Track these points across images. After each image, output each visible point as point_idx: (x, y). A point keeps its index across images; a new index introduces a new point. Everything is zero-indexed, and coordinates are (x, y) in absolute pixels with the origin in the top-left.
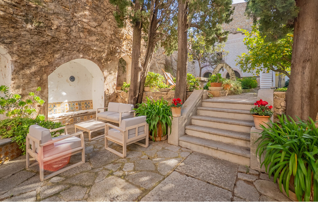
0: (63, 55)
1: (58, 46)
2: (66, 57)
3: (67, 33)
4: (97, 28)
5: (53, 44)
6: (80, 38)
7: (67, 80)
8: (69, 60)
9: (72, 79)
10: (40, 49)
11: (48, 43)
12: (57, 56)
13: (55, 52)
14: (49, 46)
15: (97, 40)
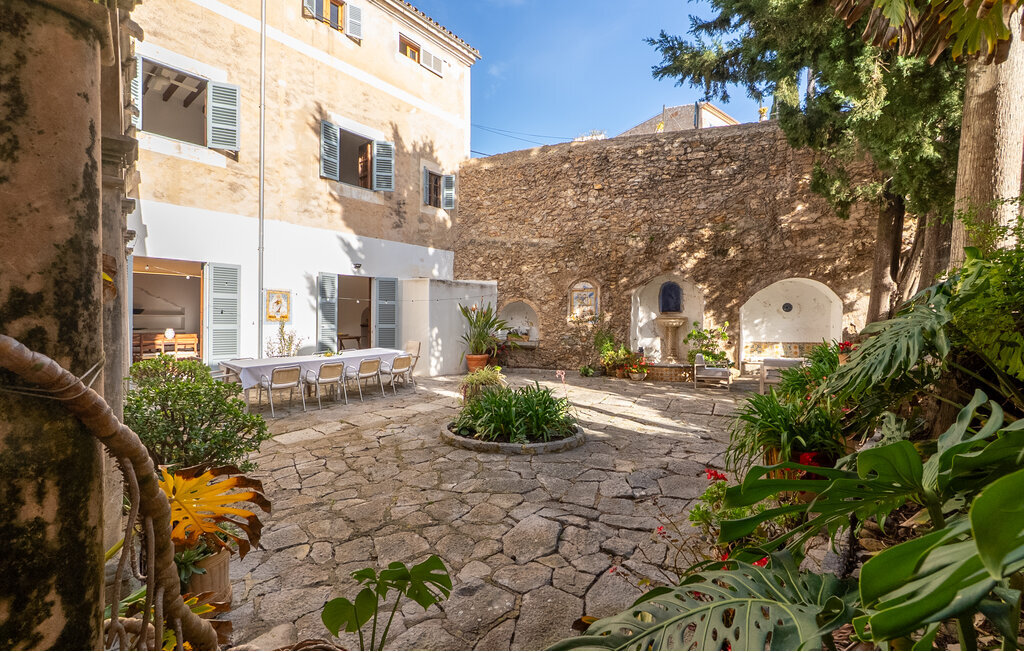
0: (758, 280)
1: (751, 270)
2: (763, 282)
3: (762, 250)
4: (819, 221)
5: (744, 269)
6: (785, 248)
7: (778, 311)
8: (767, 285)
9: (788, 307)
10: (729, 279)
11: (738, 269)
12: (749, 282)
13: (748, 278)
14: (740, 273)
15: (820, 241)
